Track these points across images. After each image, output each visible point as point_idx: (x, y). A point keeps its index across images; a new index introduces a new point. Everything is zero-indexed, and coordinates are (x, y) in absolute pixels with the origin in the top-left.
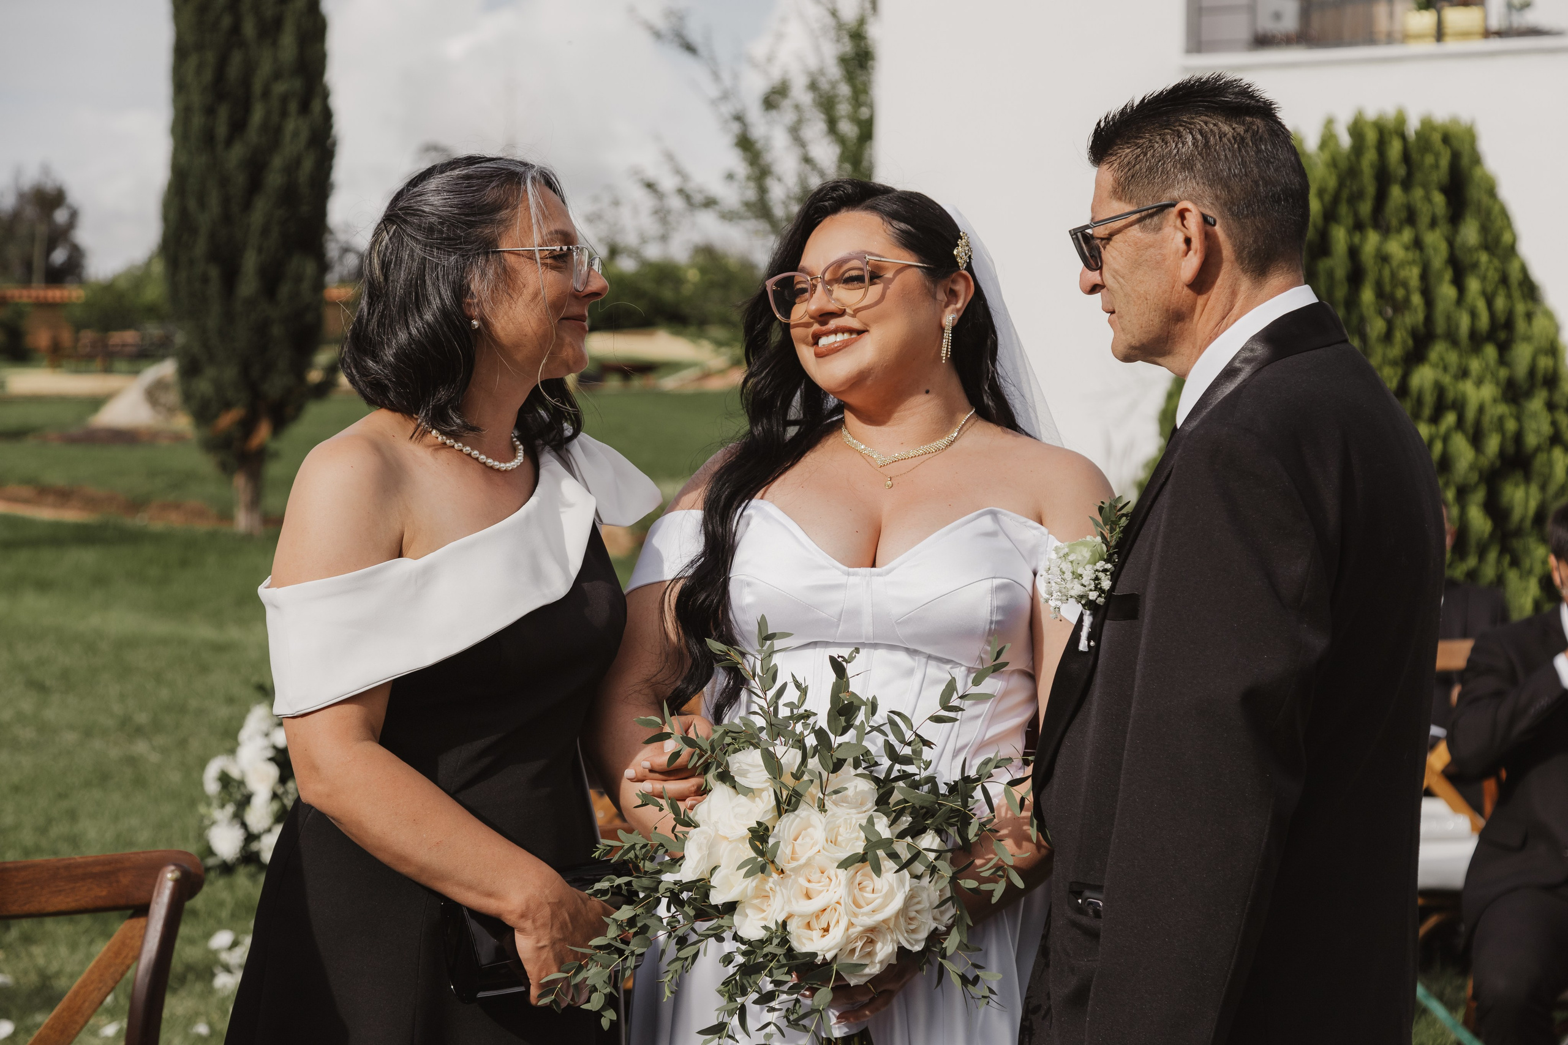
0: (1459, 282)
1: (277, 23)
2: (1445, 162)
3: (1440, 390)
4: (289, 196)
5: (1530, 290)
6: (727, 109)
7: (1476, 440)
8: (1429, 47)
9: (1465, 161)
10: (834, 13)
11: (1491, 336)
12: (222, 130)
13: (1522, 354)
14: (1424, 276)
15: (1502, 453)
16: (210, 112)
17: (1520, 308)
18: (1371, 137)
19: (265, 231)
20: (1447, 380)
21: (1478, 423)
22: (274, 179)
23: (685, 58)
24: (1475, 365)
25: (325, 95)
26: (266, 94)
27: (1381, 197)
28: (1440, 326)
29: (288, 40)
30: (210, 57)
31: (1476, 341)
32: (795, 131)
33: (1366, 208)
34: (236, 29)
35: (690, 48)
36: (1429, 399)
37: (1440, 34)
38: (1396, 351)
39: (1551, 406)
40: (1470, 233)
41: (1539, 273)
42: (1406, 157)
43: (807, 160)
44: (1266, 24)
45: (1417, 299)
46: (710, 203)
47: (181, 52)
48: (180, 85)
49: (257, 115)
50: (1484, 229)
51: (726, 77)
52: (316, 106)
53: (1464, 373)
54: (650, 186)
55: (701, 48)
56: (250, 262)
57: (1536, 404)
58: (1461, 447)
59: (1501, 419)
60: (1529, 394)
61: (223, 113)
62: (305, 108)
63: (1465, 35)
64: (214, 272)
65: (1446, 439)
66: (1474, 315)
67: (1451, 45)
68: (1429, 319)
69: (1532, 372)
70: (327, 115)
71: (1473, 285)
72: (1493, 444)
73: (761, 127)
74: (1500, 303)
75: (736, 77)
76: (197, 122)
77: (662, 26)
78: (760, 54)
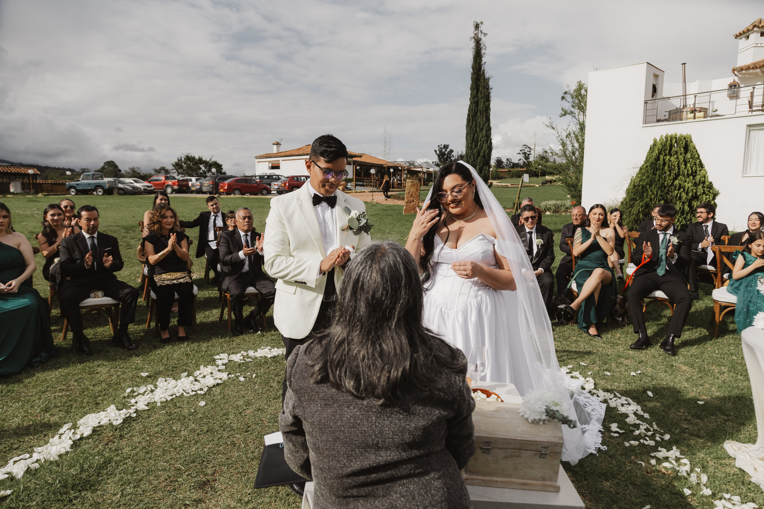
0: (685, 165)
1: (483, 129)
2: (684, 143)
3: (680, 185)
4: (484, 156)
5: (701, 165)
6: (560, 138)
7: (687, 194)
8: (693, 120)
9: (688, 142)
10: (579, 121)
11: (692, 174)
13: (698, 178)
14: (678, 164)
15: (692, 195)
17: (698, 169)
18: (669, 139)
20: (681, 183)
21: (688, 190)
22: (482, 154)
23: (553, 130)
24: (688, 180)
25: (491, 140)
26: (481, 140)
27: (671, 149)
28: (681, 173)
29: (484, 131)
30: (472, 135)
31: (688, 175)
32: (571, 141)
33: (667, 152)
34: (476, 130)
35: (553, 128)
36: (678, 186)
37: (695, 118)
38: (672, 177)
39: (703, 187)
40: (689, 155)
41: (703, 162)
42: (676, 142)
43: (573, 146)
44: (659, 118)
45: (676, 168)
46: (557, 154)
47: (467, 134)
48: (467, 140)
50: (692, 155)
52: (489, 142)
53: (686, 181)
55: (555, 128)
57: (700, 187)
58: (684, 195)
59: (692, 189)
60: (699, 185)
61: (474, 143)
62: (487, 142)
65: (680, 194)
66: (688, 171)
67: (696, 120)
68: (679, 172)
69: (700, 181)
70: (491, 143)
71: (689, 165)
72: (690, 194)
73: (565, 141)
74: (694, 168)
75: (561, 133)
76: (470, 145)
77: (548, 125)
78: (565, 128)
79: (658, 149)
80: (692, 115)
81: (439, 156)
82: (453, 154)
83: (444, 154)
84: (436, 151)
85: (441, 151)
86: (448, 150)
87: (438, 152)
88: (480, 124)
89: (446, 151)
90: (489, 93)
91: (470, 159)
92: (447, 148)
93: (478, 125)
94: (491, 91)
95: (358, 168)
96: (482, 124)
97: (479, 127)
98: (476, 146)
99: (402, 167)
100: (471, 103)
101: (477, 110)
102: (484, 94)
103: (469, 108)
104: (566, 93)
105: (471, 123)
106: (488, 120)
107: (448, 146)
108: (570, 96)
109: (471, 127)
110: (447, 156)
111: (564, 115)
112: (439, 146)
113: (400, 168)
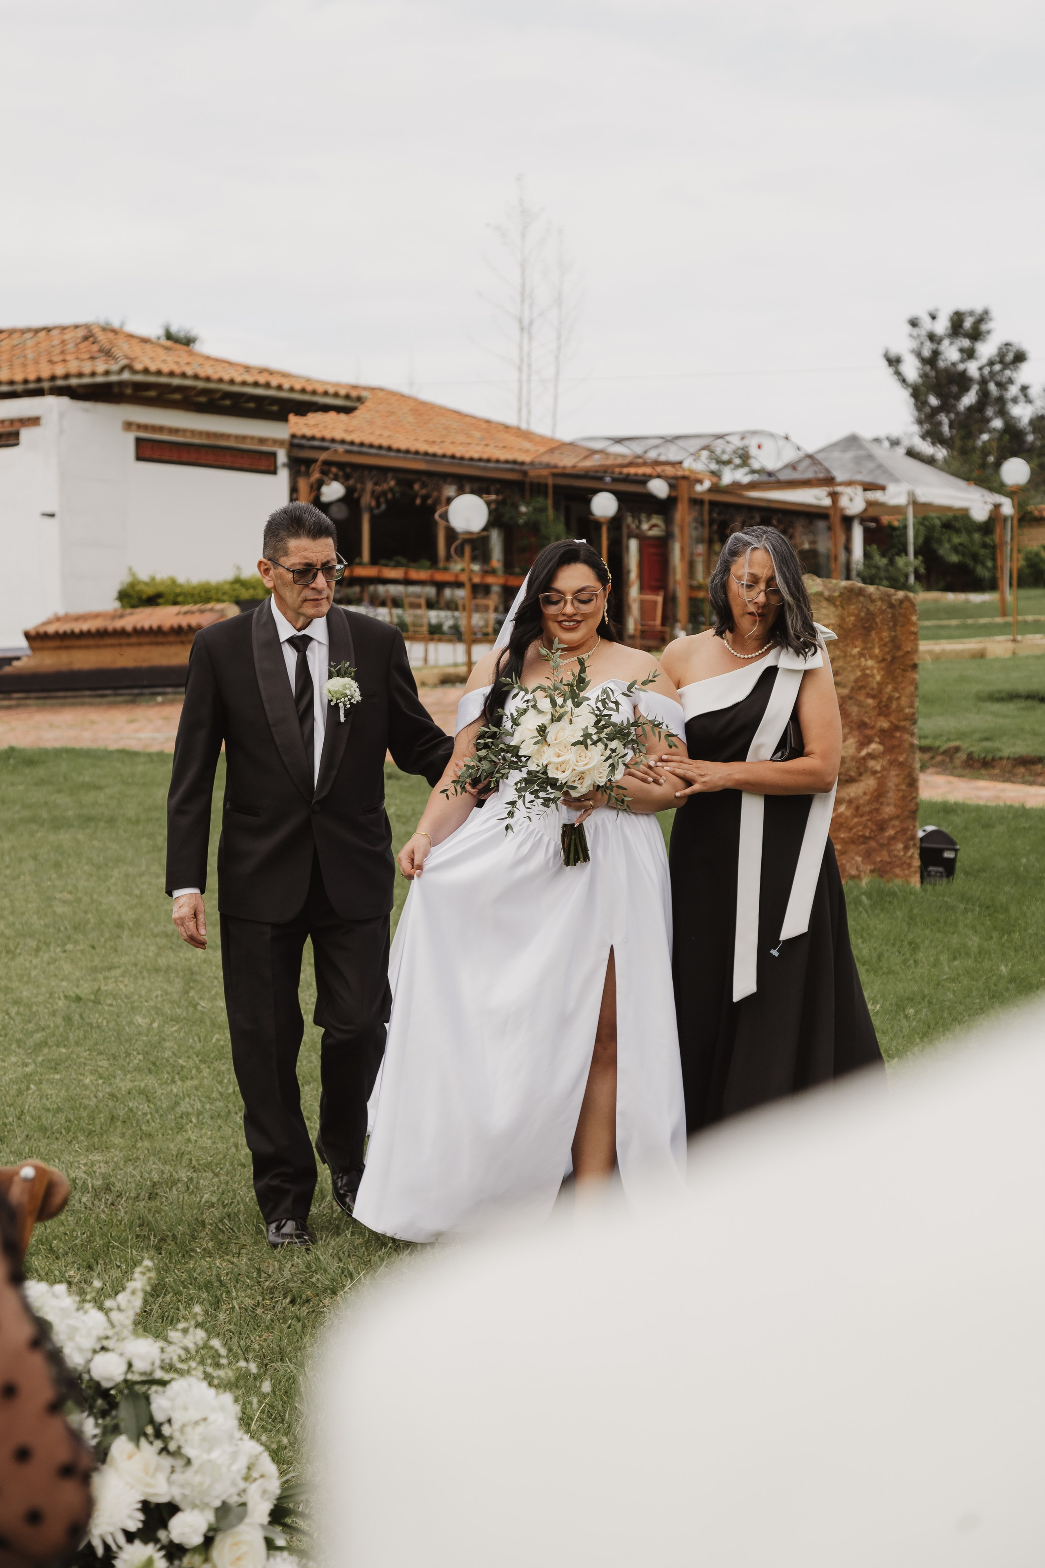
81: (918, 394)
82: (1024, 375)
83: (962, 381)
84: (894, 362)
85: (931, 361)
86: (987, 350)
87: (912, 369)
89: (969, 354)
92: (976, 335)
95: (333, 491)
99: (674, 483)
107: (982, 318)
110: (984, 394)
112: (914, 323)
113: (659, 488)
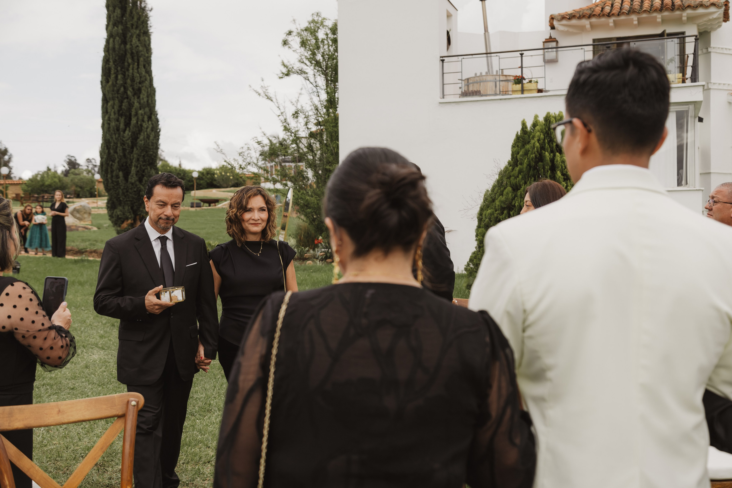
1: (140, 90)
6: (282, 118)
8: (521, 95)
12: (122, 126)
16: (118, 120)
19: (138, 160)
22: (141, 142)
23: (269, 101)
25: (156, 114)
26: (136, 114)
30: (117, 102)
34: (125, 92)
35: (269, 98)
37: (523, 92)
47: (105, 100)
48: (105, 111)
49: (134, 121)
51: (281, 108)
52: (153, 117)
54: (259, 143)
55: (274, 100)
56: (133, 170)
61: (122, 120)
62: (150, 118)
63: (530, 90)
64: (121, 174)
67: (525, 95)
70: (157, 121)
73: (293, 124)
75: (284, 108)
76: (113, 124)
77: (260, 91)
78: (294, 100)
79: (539, 140)
80: (519, 87)
88: (133, 80)
90: (147, 18)
91: (116, 152)
93: (129, 81)
94: (150, 14)
96: (137, 80)
97: (132, 86)
98: (127, 124)
100: (111, 36)
101: (126, 51)
102: (139, 19)
103: (106, 46)
104: (290, 33)
105: (113, 76)
106: (149, 72)
108: (298, 40)
109: (114, 85)
111: (287, 75)
